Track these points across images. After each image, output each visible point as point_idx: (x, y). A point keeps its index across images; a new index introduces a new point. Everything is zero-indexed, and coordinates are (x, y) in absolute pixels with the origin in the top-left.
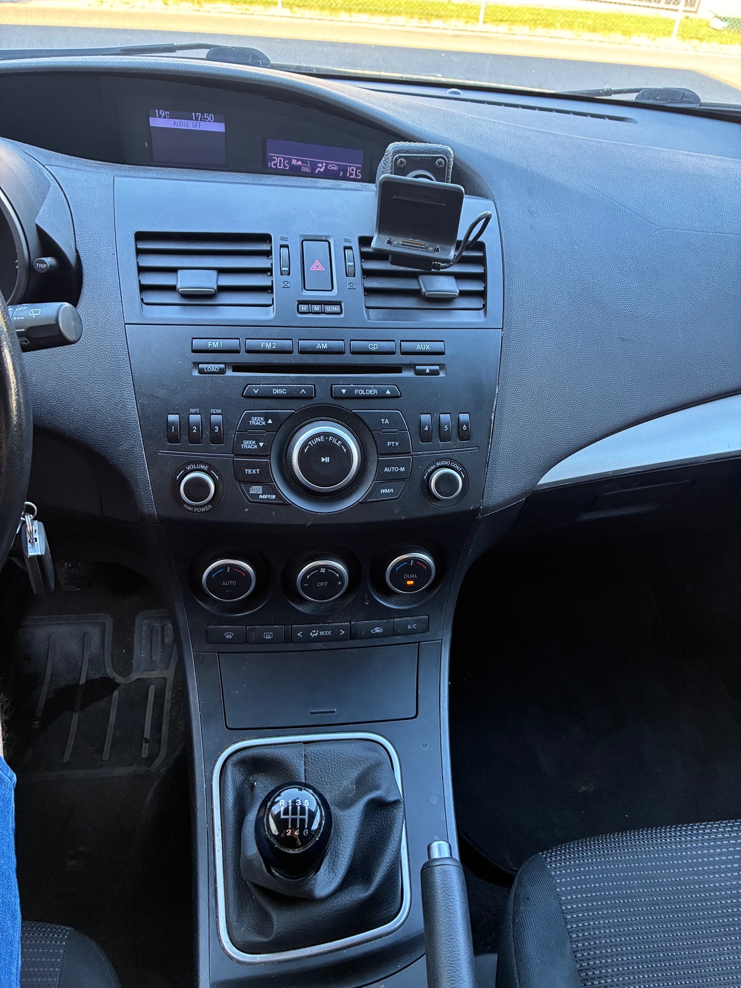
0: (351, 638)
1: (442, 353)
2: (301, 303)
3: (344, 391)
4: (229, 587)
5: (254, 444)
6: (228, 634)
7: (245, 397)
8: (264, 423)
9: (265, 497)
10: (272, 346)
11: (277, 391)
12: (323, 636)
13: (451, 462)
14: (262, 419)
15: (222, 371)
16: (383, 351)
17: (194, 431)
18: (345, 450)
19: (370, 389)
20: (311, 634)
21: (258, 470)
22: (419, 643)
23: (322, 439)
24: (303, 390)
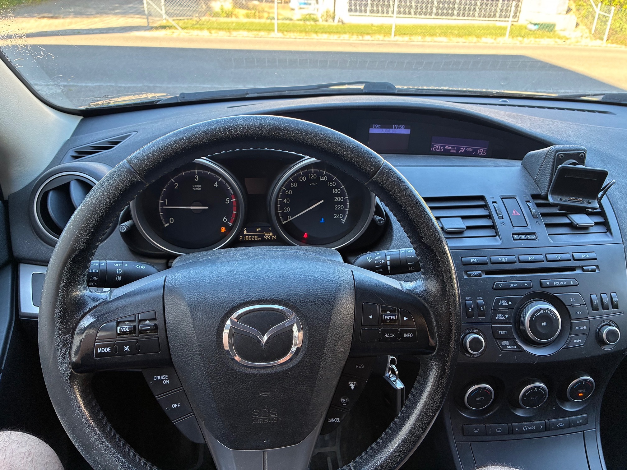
0: (546, 430)
1: (596, 259)
2: (513, 234)
3: (548, 283)
4: (480, 401)
5: (503, 316)
6: (476, 430)
7: (495, 289)
8: (507, 304)
9: (510, 347)
10: (505, 259)
11: (512, 285)
12: (530, 429)
13: (610, 322)
14: (506, 301)
15: (480, 275)
16: (564, 259)
17: (470, 310)
18: (555, 318)
19: (562, 281)
20: (524, 429)
21: (506, 331)
22: (583, 431)
23: (541, 312)
24: (526, 284)
